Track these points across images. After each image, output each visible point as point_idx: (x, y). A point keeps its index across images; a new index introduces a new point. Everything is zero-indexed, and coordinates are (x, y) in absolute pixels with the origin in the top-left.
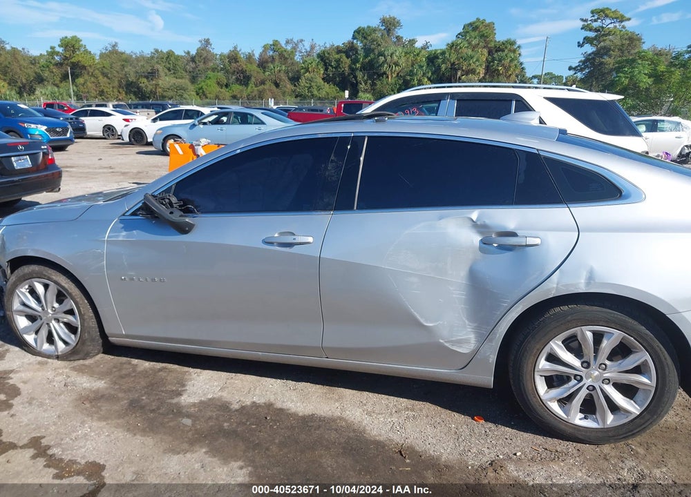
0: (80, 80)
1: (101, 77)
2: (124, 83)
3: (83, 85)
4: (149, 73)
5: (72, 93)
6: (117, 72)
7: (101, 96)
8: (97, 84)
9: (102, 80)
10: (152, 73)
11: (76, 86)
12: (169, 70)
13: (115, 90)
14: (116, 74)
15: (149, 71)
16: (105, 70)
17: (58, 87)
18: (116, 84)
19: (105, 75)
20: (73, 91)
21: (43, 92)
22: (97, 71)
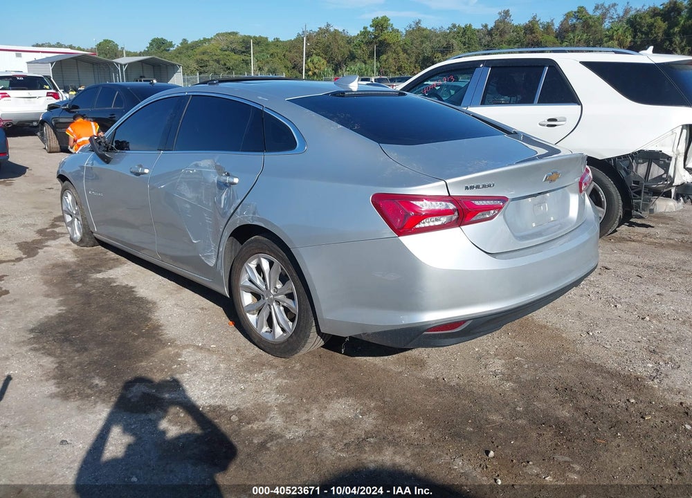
0: (384, 57)
1: (401, 53)
2: (421, 58)
3: (385, 61)
4: (444, 48)
5: (375, 69)
6: (417, 48)
7: (399, 71)
8: (397, 60)
9: (403, 56)
10: (447, 48)
11: (380, 63)
12: (464, 44)
13: (412, 65)
14: (415, 50)
15: (445, 45)
16: (406, 47)
17: (365, 63)
18: (413, 59)
19: (405, 51)
20: (377, 67)
21: (353, 69)
22: (399, 48)
